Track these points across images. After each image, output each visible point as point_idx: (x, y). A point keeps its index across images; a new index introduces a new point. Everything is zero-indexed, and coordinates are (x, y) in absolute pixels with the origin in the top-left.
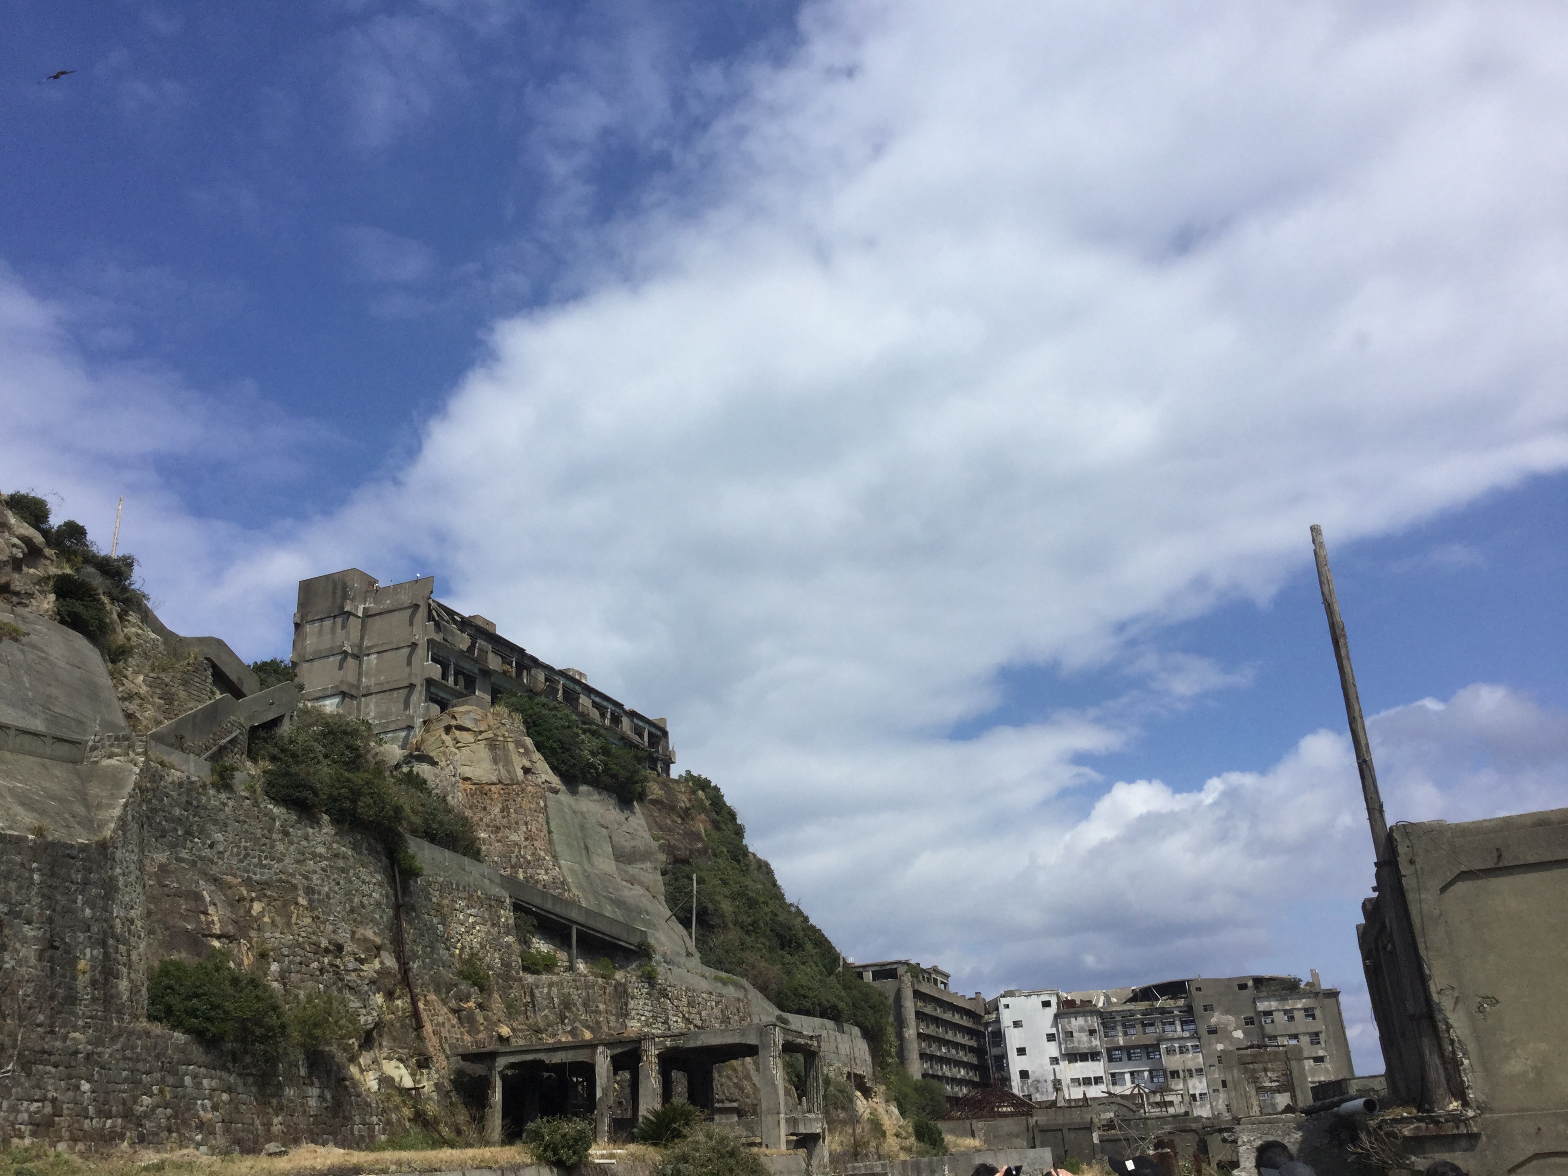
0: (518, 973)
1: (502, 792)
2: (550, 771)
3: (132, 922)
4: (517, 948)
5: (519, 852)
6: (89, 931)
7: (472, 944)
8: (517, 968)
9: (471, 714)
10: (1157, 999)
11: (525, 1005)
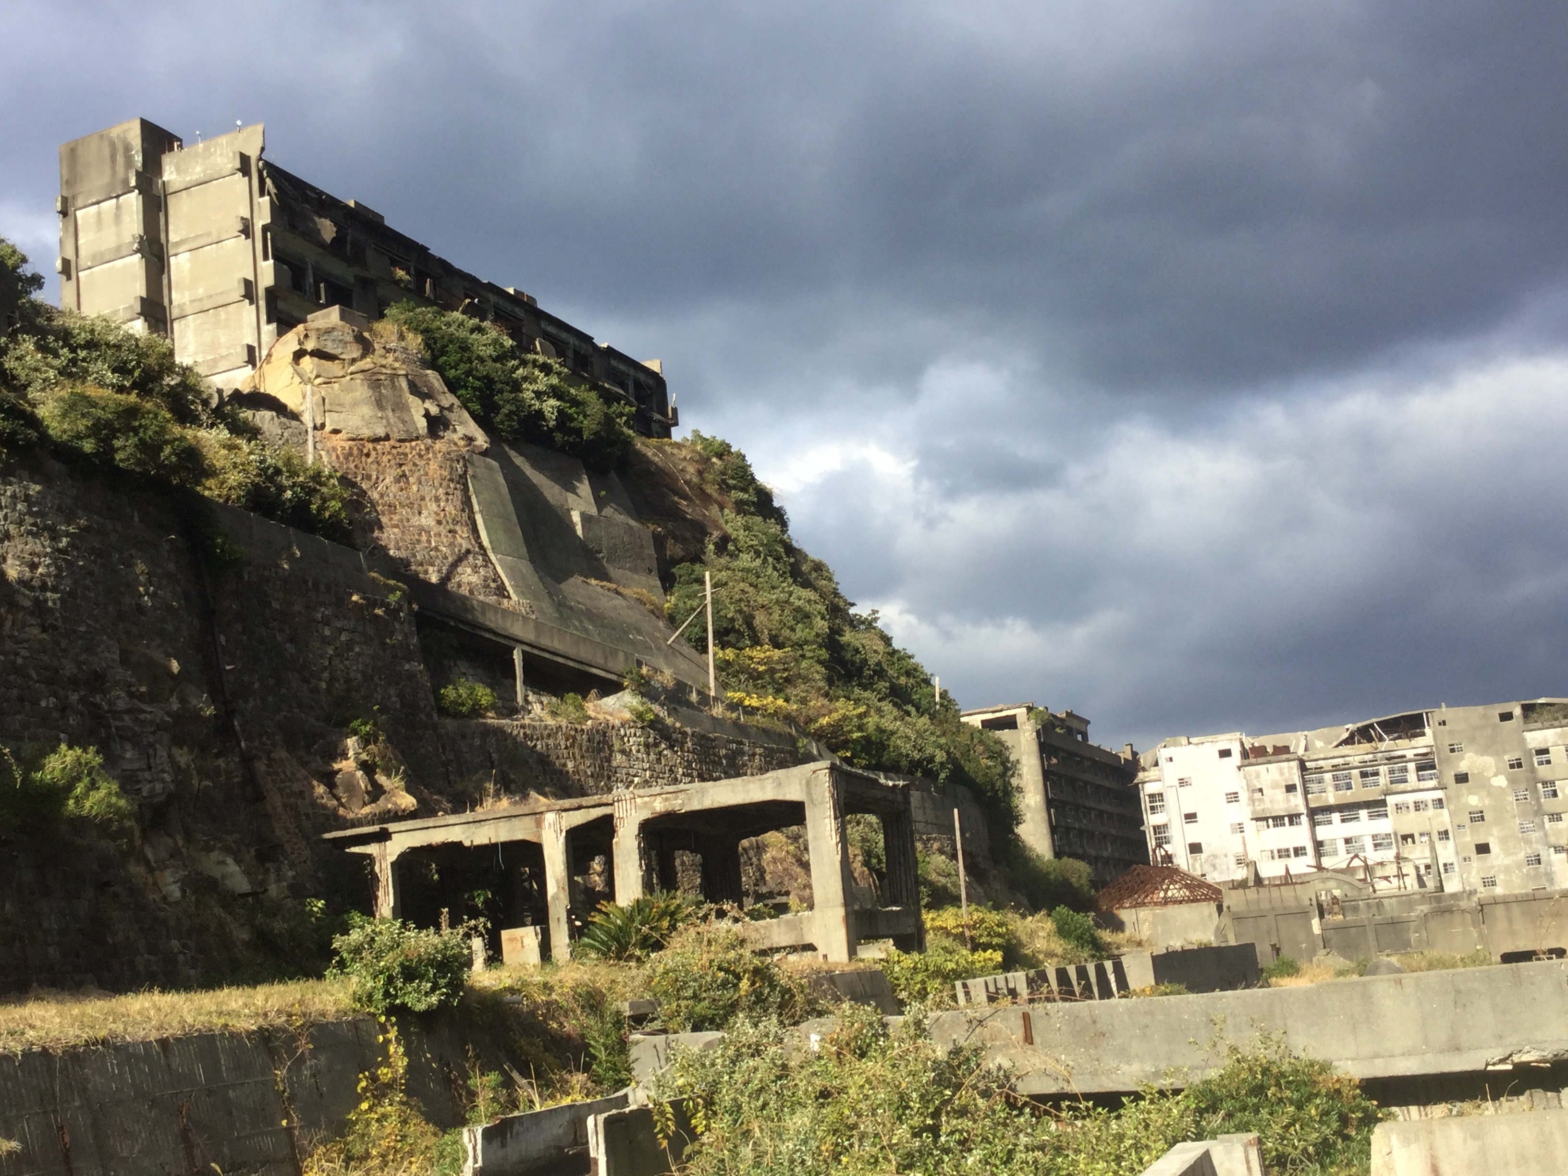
0: (429, 716)
1: (394, 451)
2: (472, 424)
4: (425, 679)
5: (429, 542)
7: (348, 673)
8: (428, 709)
9: (335, 333)
10: (1381, 739)
11: (445, 764)
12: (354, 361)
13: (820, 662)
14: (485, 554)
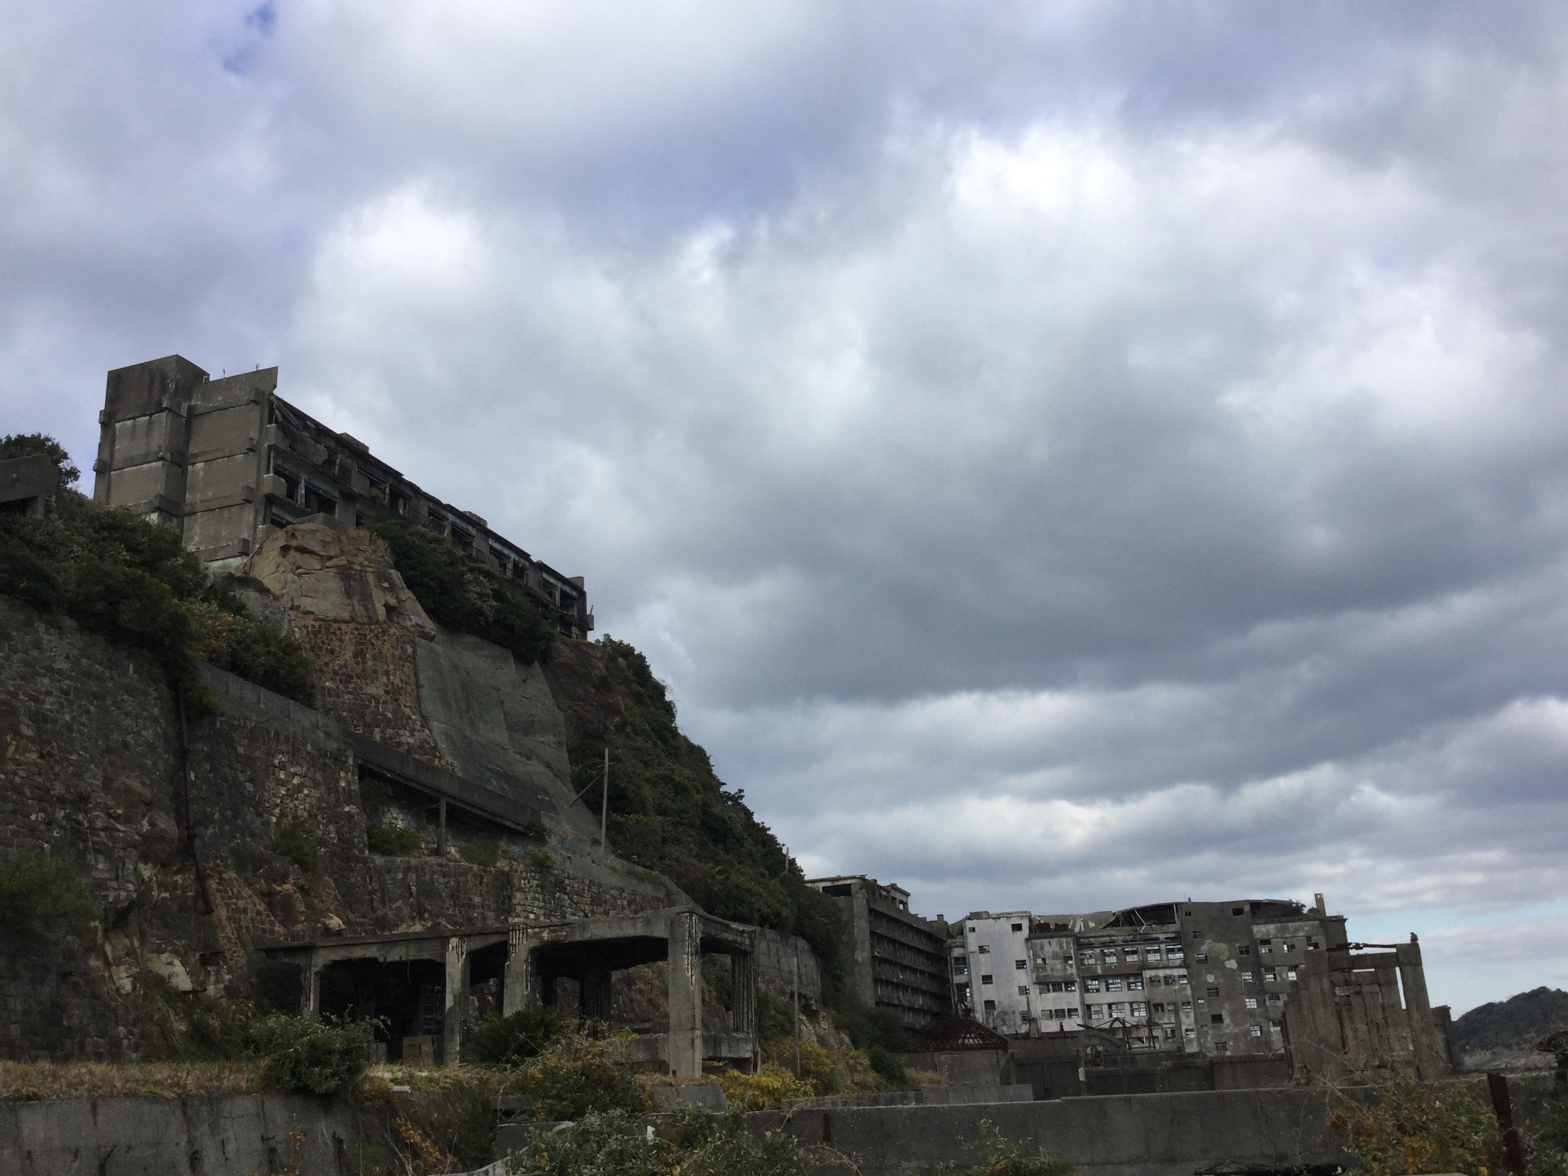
0: (361, 851)
1: (356, 632)
2: (424, 614)
4: (361, 820)
5: (377, 707)
7: (296, 811)
8: (361, 845)
9: (318, 534)
10: (1141, 924)
11: (370, 893)
12: (330, 558)
13: (693, 828)
14: (423, 721)
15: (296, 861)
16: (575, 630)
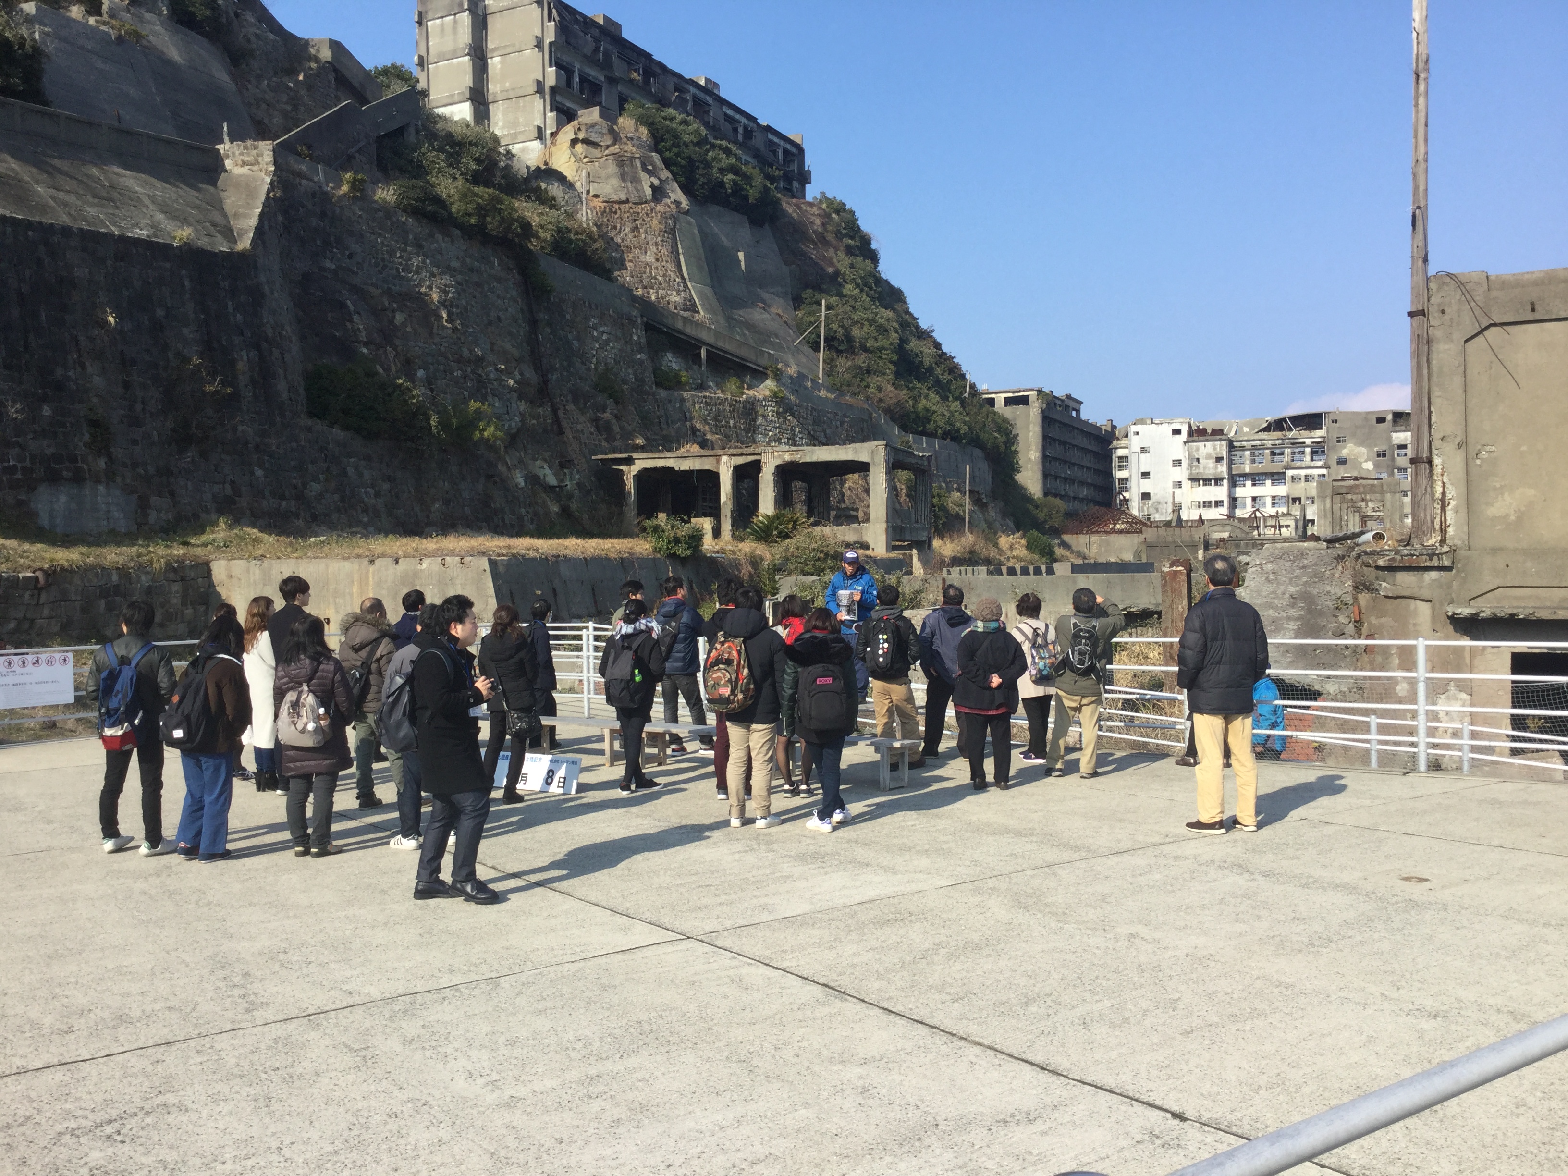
0: (651, 387)
1: (631, 211)
2: (680, 192)
3: (282, 327)
4: (648, 364)
6: (242, 335)
7: (607, 360)
8: (650, 383)
9: (597, 126)
10: (1290, 430)
11: (659, 418)
12: (608, 147)
13: (891, 362)
14: (685, 282)
15: (610, 397)
16: (795, 184)
